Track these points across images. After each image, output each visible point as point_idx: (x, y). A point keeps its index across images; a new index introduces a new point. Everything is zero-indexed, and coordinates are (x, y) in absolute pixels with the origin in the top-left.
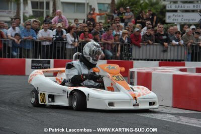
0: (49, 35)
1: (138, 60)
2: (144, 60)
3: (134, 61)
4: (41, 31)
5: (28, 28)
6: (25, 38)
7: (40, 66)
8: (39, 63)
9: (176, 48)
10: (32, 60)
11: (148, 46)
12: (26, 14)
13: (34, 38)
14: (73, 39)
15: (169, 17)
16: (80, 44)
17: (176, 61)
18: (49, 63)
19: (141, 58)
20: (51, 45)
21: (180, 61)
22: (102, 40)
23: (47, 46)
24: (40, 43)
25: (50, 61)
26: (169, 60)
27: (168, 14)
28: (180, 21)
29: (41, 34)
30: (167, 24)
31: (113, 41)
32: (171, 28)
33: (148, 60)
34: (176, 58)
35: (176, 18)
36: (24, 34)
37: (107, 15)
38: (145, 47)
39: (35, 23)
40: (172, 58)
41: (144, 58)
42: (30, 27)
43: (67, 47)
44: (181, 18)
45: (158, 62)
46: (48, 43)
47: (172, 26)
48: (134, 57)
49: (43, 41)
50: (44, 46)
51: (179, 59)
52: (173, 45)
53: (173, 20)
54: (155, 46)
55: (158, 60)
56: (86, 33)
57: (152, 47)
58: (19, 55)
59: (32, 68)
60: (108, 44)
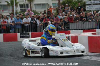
0: (28, 21)
1: (73, 30)
2: (76, 30)
3: (71, 31)
4: (24, 19)
5: (18, 18)
6: (17, 23)
7: (25, 36)
8: (24, 35)
9: (91, 23)
10: (20, 34)
11: (77, 23)
12: (17, 11)
13: (21, 23)
14: (40, 22)
15: (87, 8)
16: (44, 24)
17: (92, 29)
18: (29, 34)
19: (74, 29)
20: (29, 26)
21: (94, 29)
22: (55, 21)
23: (28, 26)
24: (24, 25)
25: (29, 33)
26: (88, 29)
27: (87, 6)
28: (93, 9)
29: (25, 20)
30: (87, 11)
31: (60, 21)
32: (88, 13)
33: (78, 30)
34: (91, 28)
35: (91, 8)
36: (16, 21)
37: (57, 9)
38: (76, 23)
39: (20, 15)
40: (90, 28)
41: (76, 29)
42: (19, 17)
43: (37, 26)
44: (93, 8)
45: (83, 30)
46: (28, 25)
47: (89, 12)
48: (70, 29)
49: (26, 24)
50: (26, 26)
51: (93, 28)
52: (89, 21)
53: (90, 9)
54: (81, 23)
55: (83, 29)
56: (46, 18)
57: (79, 23)
58: (14, 32)
59: (21, 37)
60: (57, 23)
